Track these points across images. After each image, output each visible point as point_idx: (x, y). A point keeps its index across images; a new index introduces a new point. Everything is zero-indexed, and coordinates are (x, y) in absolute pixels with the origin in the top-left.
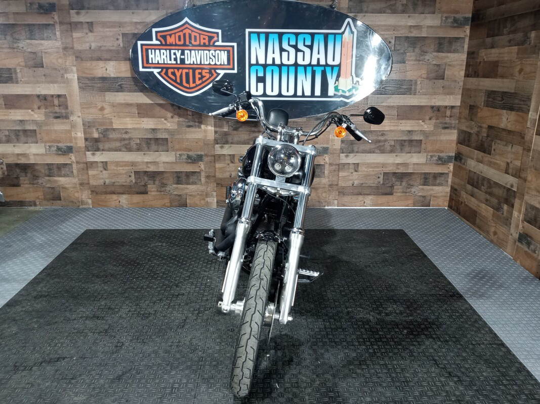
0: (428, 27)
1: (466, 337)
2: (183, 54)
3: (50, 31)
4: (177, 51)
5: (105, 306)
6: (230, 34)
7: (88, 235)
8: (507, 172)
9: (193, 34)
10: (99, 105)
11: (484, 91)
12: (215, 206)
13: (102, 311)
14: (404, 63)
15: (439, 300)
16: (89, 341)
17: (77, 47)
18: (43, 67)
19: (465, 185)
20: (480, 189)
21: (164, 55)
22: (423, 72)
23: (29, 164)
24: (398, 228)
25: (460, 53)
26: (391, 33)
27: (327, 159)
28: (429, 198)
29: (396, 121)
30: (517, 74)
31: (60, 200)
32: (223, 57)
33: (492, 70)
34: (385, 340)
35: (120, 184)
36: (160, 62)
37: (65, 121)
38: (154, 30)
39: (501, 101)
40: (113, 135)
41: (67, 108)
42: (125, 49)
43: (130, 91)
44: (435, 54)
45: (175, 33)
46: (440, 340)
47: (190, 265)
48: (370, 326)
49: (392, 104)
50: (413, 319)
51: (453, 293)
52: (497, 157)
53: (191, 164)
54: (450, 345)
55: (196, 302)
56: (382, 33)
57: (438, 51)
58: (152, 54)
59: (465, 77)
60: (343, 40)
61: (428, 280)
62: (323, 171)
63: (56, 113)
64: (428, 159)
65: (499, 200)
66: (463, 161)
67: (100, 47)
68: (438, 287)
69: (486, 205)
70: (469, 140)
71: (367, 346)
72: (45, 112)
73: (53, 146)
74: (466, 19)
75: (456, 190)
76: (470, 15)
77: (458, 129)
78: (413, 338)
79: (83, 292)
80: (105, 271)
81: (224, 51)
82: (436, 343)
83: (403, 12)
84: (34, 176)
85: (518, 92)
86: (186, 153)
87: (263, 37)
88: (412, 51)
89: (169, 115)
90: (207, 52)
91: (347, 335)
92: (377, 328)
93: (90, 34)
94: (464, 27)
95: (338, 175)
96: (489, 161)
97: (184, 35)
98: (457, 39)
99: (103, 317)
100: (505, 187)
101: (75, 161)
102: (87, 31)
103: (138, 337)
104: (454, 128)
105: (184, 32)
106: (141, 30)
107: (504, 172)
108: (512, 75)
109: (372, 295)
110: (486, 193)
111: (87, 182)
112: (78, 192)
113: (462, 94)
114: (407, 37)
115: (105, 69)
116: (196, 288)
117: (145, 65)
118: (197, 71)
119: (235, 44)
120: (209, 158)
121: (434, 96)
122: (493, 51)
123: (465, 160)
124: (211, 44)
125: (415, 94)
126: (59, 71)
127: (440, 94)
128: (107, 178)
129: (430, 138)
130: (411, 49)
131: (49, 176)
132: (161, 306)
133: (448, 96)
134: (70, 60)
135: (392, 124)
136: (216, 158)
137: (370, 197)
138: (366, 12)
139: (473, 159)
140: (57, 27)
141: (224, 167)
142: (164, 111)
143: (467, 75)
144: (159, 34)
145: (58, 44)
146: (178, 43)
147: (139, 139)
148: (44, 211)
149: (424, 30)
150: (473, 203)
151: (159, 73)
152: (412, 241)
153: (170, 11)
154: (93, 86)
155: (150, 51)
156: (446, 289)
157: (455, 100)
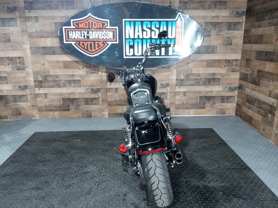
0: (223, 17)
1: (257, 196)
2: (88, 33)
3: (14, 22)
4: (85, 32)
5: (44, 181)
6: (114, 22)
7: (36, 135)
8: (270, 96)
9: (94, 22)
10: (42, 62)
11: (255, 51)
12: (107, 116)
13: (42, 184)
14: (210, 36)
15: (238, 172)
16: (33, 205)
17: (30, 30)
18: (10, 42)
19: (245, 103)
20: (254, 105)
21: (77, 34)
22: (220, 41)
23: (3, 95)
24: (209, 128)
25: (240, 30)
26: (202, 20)
27: (169, 90)
28: (225, 110)
29: (206, 68)
30: (274, 42)
31: (21, 115)
32: (111, 35)
33: (259, 40)
34: (210, 199)
35: (54, 105)
36: (75, 38)
37: (23, 71)
38: (72, 20)
39: (265, 56)
40: (50, 79)
41: (24, 64)
42: (56, 31)
43: (59, 54)
44: (227, 31)
45: (84, 22)
46: (242, 198)
47: (93, 153)
48: (200, 190)
49: (204, 59)
50: (224, 185)
51: (245, 167)
52: (264, 87)
53: (94, 94)
54: (248, 202)
55: (97, 177)
56: (197, 20)
57: (228, 30)
58: (71, 34)
59: (243, 43)
60: (177, 24)
61: (230, 159)
62: (166, 96)
63: (18, 67)
64: (224, 89)
65: (265, 111)
66: (243, 89)
67: (42, 30)
68: (236, 164)
69: (258, 114)
70: (246, 78)
71: (199, 204)
72: (12, 67)
73: (17, 85)
74: (243, 12)
75: (239, 105)
76: (245, 10)
77: (240, 72)
78: (226, 198)
79: (31, 172)
80: (44, 158)
81: (111, 31)
82: (240, 201)
83: (209, 8)
84: (6, 102)
85: (275, 51)
86: (91, 87)
87: (132, 23)
88: (214, 30)
89: (81, 67)
90: (102, 32)
91: (187, 197)
92: (204, 192)
93: (36, 23)
94: (242, 17)
95: (175, 98)
96: (259, 90)
97: (89, 23)
98: (239, 23)
99: (42, 188)
100: (269, 105)
101: (29, 93)
102: (35, 21)
103: (63, 202)
104: (238, 71)
105: (89, 21)
106: (64, 20)
107: (268, 96)
108: (272, 42)
109: (199, 170)
110: (258, 107)
111: (36, 105)
112: (31, 110)
113: (242, 53)
114: (211, 23)
115: (45, 42)
116: (97, 168)
117: (67, 40)
118: (96, 43)
119: (117, 28)
120: (104, 90)
121: (226, 54)
122: (260, 29)
123: (245, 89)
124: (104, 27)
125: (216, 53)
126: (19, 44)
127: (230, 53)
128: (47, 103)
129: (225, 77)
130: (213, 29)
131: (15, 102)
132: (76, 180)
133: (234, 54)
134: (26, 37)
135: (204, 70)
136: (107, 90)
137: (193, 110)
138: (189, 9)
139: (249, 88)
140: (18, 19)
141: (112, 95)
142: (78, 65)
143: (244, 43)
144: (75, 23)
145: (19, 29)
146: (85, 27)
147: (65, 80)
148: (12, 121)
149: (221, 18)
150: (250, 113)
151: (75, 44)
152: (218, 135)
153: (81, 10)
154: (38, 52)
155: (70, 32)
156: (241, 164)
157: (238, 56)
